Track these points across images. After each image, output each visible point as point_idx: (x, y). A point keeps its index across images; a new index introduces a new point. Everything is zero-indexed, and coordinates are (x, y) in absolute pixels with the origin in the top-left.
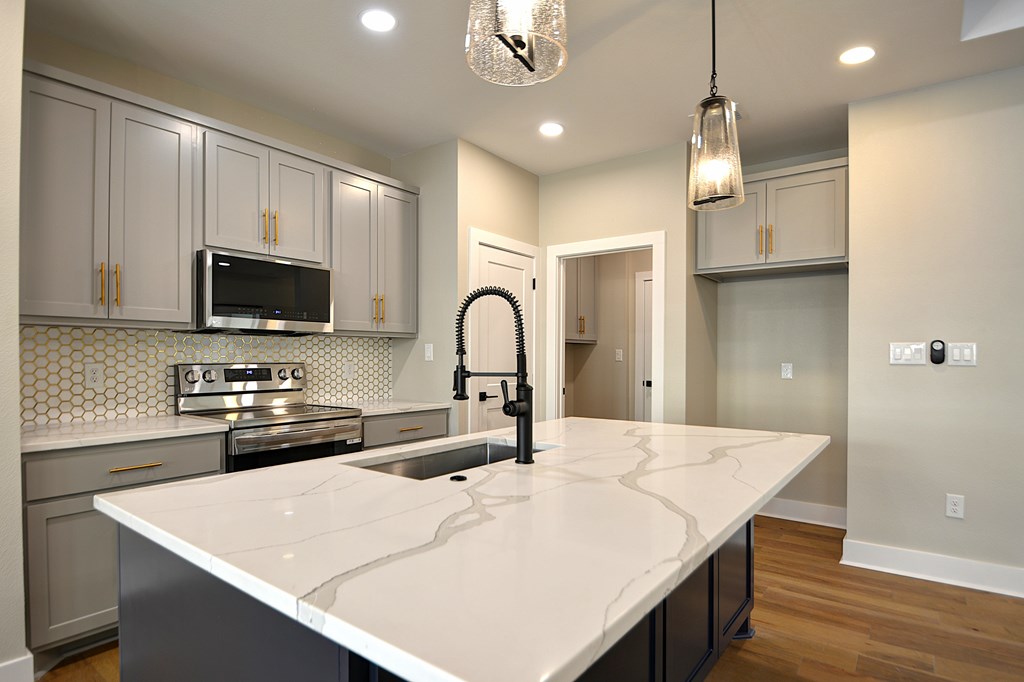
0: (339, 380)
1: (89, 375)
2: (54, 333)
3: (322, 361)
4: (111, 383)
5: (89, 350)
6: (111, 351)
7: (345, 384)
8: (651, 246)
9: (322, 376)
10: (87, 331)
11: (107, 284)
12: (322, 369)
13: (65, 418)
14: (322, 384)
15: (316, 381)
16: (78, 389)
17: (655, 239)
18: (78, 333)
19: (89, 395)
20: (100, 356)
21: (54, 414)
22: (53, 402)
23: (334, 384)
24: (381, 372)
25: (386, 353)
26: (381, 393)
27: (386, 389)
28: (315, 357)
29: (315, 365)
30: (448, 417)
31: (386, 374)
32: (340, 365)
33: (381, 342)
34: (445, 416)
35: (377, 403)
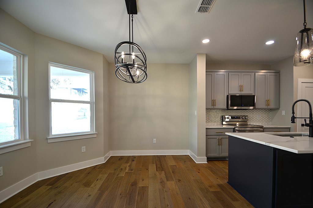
3: (252, 115)
7: (257, 120)
9: (252, 118)
11: (214, 102)
12: (252, 117)
14: (251, 120)
23: (254, 120)
24: (268, 118)
25: (269, 113)
26: (268, 123)
27: (269, 122)
28: (250, 114)
29: (250, 116)
30: (290, 130)
31: (269, 118)
32: (256, 116)
33: (268, 111)
34: (289, 129)
35: (266, 125)
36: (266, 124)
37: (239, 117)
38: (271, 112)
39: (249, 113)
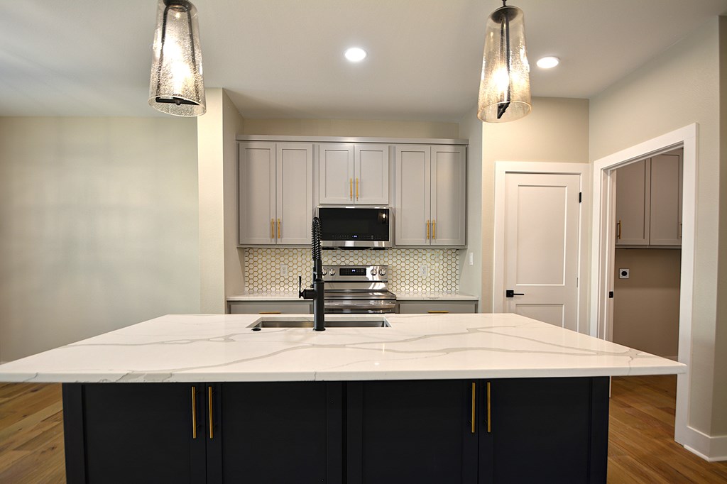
0: (416, 277)
1: (282, 270)
2: (269, 251)
3: (403, 264)
4: (291, 274)
5: (282, 259)
6: (291, 259)
7: (420, 279)
8: (682, 143)
9: (403, 274)
10: (281, 250)
11: (276, 228)
12: (403, 269)
13: (273, 289)
14: (403, 279)
15: (399, 277)
16: (278, 276)
17: (684, 135)
18: (278, 251)
19: (282, 279)
20: (286, 262)
21: (269, 287)
22: (269, 282)
23: (412, 279)
24: (449, 272)
25: (454, 260)
26: (449, 287)
27: (453, 284)
28: (399, 262)
29: (399, 267)
30: (476, 306)
31: (453, 275)
32: (416, 267)
33: (450, 252)
34: (474, 306)
35: (445, 294)
36: (445, 289)
37: (362, 271)
38: (457, 257)
39: (395, 260)
